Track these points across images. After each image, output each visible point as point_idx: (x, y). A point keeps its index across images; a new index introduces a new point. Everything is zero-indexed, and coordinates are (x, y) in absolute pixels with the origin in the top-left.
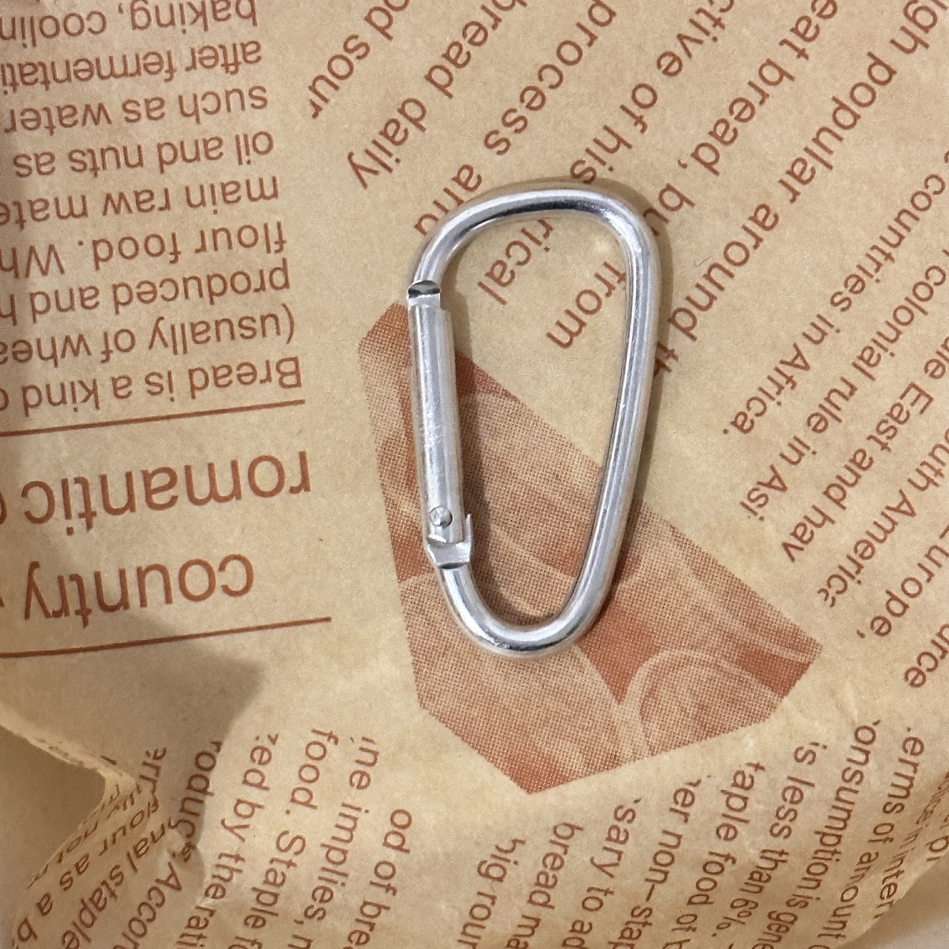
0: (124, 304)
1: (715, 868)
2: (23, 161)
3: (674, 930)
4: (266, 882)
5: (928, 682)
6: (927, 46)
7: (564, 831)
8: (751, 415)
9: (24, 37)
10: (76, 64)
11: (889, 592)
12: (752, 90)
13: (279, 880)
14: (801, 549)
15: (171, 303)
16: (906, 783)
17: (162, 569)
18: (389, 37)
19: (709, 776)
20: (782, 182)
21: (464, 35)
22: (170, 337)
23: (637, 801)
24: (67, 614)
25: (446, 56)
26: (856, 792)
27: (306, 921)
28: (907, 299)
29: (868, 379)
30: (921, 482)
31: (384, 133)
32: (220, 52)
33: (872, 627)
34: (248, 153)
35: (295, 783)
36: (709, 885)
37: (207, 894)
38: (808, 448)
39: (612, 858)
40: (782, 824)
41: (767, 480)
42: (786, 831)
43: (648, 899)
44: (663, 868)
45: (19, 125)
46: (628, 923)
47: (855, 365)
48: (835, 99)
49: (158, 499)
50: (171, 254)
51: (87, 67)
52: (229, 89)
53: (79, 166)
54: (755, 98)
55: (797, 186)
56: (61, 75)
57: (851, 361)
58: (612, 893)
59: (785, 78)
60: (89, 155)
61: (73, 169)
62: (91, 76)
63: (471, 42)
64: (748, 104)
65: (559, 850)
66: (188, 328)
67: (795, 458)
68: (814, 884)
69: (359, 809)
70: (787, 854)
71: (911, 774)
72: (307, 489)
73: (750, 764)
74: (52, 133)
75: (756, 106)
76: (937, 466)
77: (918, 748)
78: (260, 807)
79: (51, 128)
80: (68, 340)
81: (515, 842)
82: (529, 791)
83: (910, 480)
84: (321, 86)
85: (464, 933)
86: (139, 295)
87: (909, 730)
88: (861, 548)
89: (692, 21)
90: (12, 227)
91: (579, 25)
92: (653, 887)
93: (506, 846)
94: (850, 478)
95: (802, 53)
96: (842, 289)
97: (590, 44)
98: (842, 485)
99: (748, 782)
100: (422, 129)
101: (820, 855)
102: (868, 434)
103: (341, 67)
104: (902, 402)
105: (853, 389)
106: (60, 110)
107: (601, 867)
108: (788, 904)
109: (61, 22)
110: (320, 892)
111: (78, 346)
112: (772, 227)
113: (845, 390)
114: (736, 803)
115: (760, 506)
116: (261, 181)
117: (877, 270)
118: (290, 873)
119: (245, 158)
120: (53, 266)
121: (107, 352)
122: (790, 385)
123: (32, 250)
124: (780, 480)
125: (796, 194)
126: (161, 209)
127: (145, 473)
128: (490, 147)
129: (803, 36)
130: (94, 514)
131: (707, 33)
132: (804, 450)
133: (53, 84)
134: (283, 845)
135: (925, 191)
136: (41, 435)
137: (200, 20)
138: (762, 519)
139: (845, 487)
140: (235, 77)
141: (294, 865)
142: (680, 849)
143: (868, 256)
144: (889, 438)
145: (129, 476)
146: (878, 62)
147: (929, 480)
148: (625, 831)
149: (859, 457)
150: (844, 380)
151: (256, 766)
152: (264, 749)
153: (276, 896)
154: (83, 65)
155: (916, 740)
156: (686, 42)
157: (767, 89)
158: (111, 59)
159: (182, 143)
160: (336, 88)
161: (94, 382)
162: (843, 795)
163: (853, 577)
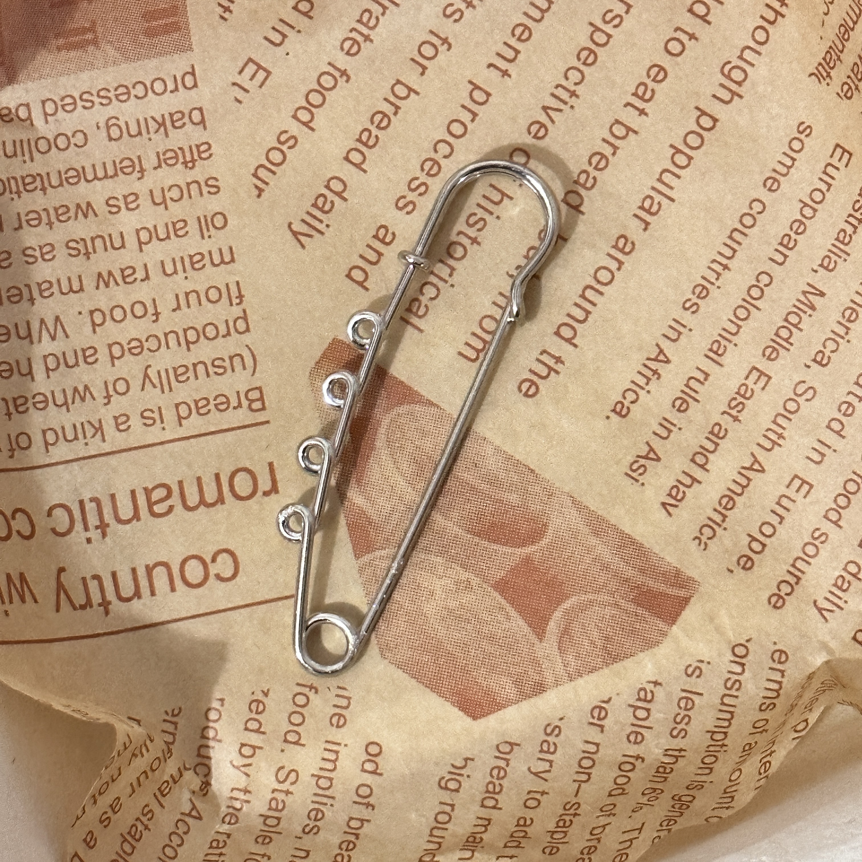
0: (118, 358)
1: (628, 767)
2: (29, 252)
3: (598, 817)
4: (270, 809)
5: (787, 603)
6: (741, 97)
7: (506, 748)
8: (626, 403)
9: (23, 155)
10: (66, 173)
11: (749, 535)
12: (606, 145)
13: (280, 807)
14: (676, 506)
15: (156, 353)
16: (776, 686)
17: (165, 565)
18: (312, 129)
19: (618, 694)
20: (635, 216)
21: (372, 123)
22: (158, 380)
23: (561, 719)
24: (91, 606)
25: (359, 140)
26: (737, 697)
27: (305, 836)
28: (744, 300)
29: (719, 367)
30: (768, 445)
31: (315, 205)
32: (179, 152)
33: (739, 564)
34: (208, 230)
35: (286, 727)
36: (625, 780)
37: (223, 822)
38: (675, 425)
39: (545, 766)
40: (680, 727)
41: (644, 454)
42: (683, 734)
43: (576, 795)
44: (586, 771)
45: (24, 224)
46: (561, 816)
47: (707, 356)
48: (672, 146)
49: (158, 509)
50: (153, 315)
51: (75, 174)
52: (189, 180)
53: (74, 252)
54: (608, 151)
55: (648, 218)
56: (55, 182)
57: (703, 353)
58: (547, 793)
59: (630, 133)
60: (82, 243)
61: (70, 255)
62: (79, 181)
63: (378, 127)
64: (603, 156)
65: (502, 764)
66: (171, 372)
67: (665, 434)
68: (707, 771)
69: (339, 744)
70: (685, 750)
71: (779, 679)
72: (277, 492)
73: (649, 682)
74: (51, 228)
75: (610, 158)
76: (780, 431)
77: (783, 659)
78: (261, 748)
79: (50, 224)
80: (76, 390)
81: (466, 759)
82: (475, 718)
83: (759, 444)
84: (262, 173)
85: (431, 835)
86: (130, 349)
87: (775, 643)
88: (725, 501)
89: (553, 95)
90: (25, 304)
91: (463, 106)
92: (580, 786)
93: (459, 763)
94: (710, 446)
95: (642, 112)
96: (691, 296)
97: (473, 120)
98: (705, 452)
99: (649, 697)
100: (345, 200)
101: (711, 749)
102: (722, 410)
103: (276, 157)
104: (747, 382)
105: (707, 375)
106: (56, 210)
107: (536, 774)
108: (687, 788)
109: (52, 141)
110: (314, 813)
111: (85, 394)
112: (630, 252)
113: (701, 377)
114: (641, 714)
115: (640, 474)
116: (220, 250)
117: (717, 279)
118: (289, 800)
119: (206, 234)
120: (60, 333)
121: (108, 397)
122: (656, 376)
123: (42, 321)
124: (655, 453)
125: (647, 224)
126: (142, 280)
127: (146, 489)
128: (400, 209)
129: (642, 98)
130: (108, 525)
131: (566, 103)
132: (672, 428)
133: (49, 190)
134: (281, 777)
135: (751, 212)
136: (61, 467)
137: (162, 129)
138: (643, 484)
139: (707, 454)
140: (193, 171)
141: (291, 793)
142: (599, 755)
143: (709, 268)
144: (739, 412)
145: (133, 493)
146: (704, 113)
147: (774, 443)
148: (555, 744)
149: (717, 428)
150: (698, 368)
151: (254, 716)
152: (258, 701)
153: (279, 819)
154: (72, 173)
155: (781, 652)
156: (550, 112)
157: (617, 143)
158: (94, 166)
159: (155, 227)
160: (274, 173)
161: (100, 421)
162: (726, 700)
163: (719, 525)
